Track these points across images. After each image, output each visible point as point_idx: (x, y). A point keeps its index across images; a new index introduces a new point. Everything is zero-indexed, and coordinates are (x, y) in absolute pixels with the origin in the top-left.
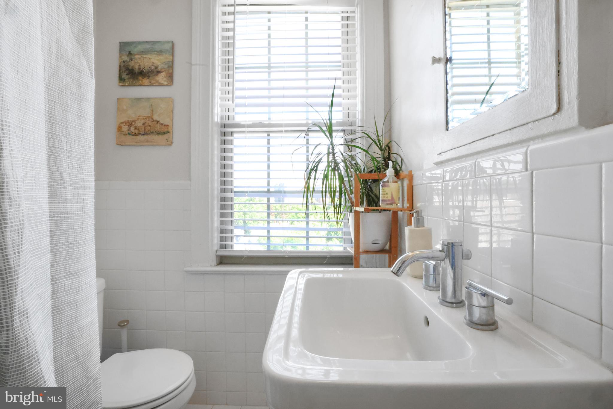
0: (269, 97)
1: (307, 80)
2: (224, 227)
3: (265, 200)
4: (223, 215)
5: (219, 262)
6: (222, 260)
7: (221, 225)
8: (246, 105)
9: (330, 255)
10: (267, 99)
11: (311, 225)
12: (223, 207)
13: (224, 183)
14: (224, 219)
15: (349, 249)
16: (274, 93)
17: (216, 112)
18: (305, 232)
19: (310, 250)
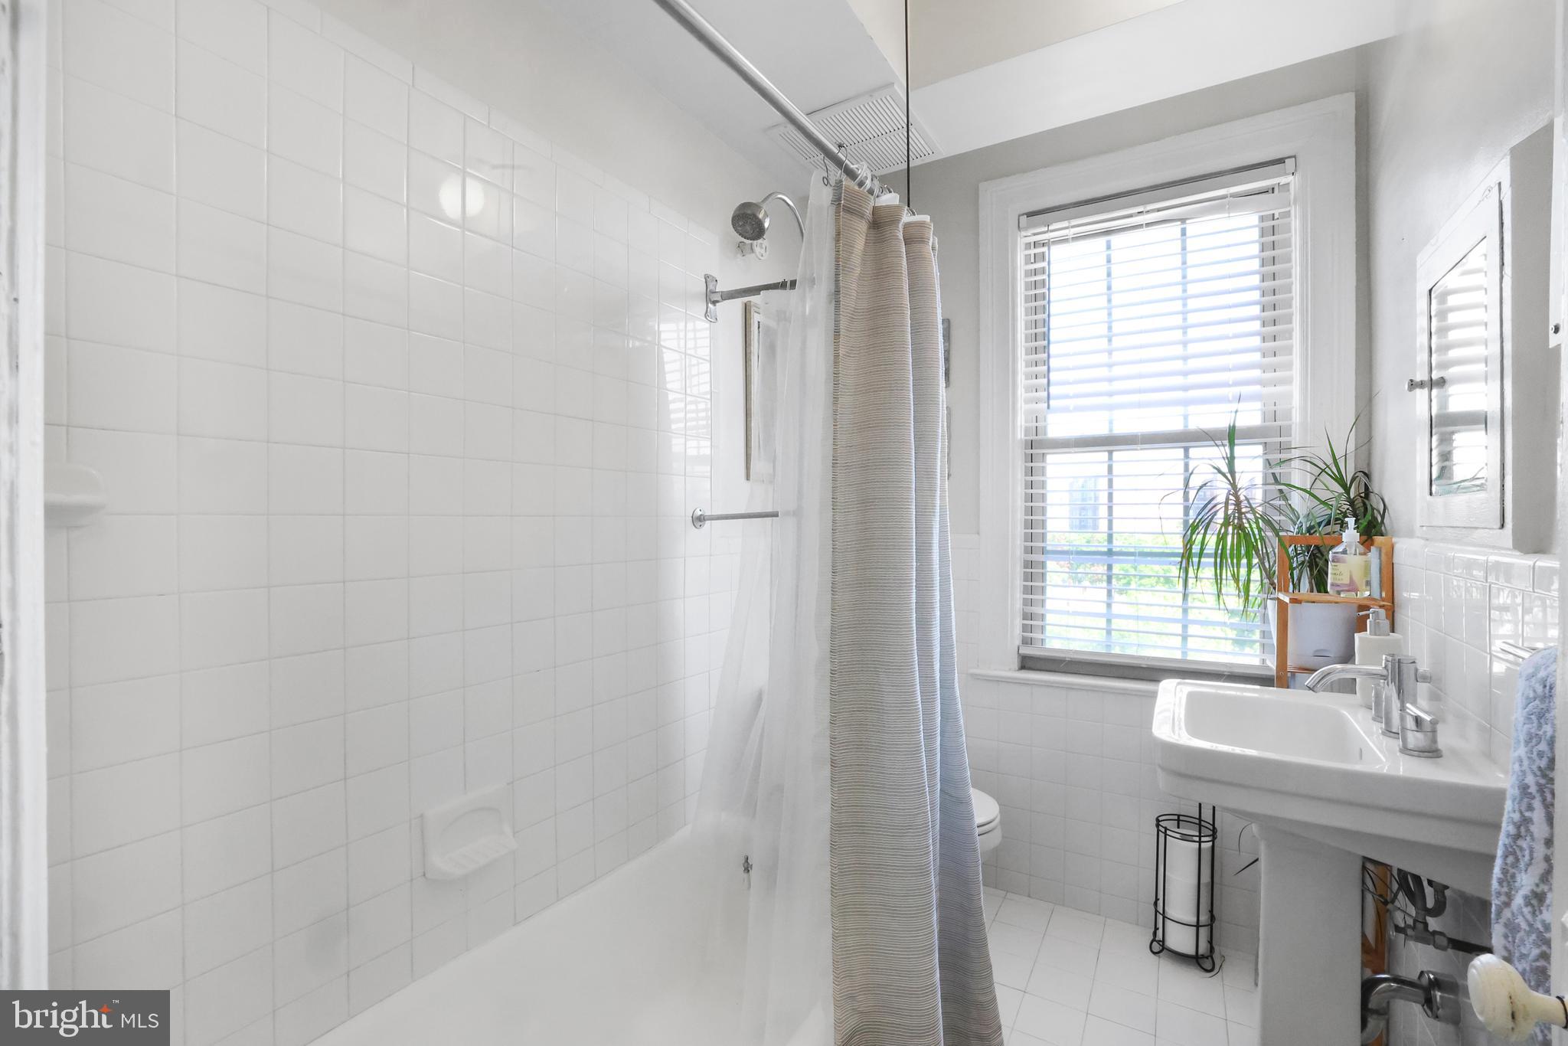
0: (1110, 394)
1: (1185, 358)
2: (1029, 609)
3: (1102, 569)
4: (1028, 590)
5: (1020, 665)
6: (1027, 663)
7: (1024, 605)
8: (1071, 409)
9: (1231, 670)
10: (1106, 383)
11: (1193, 615)
12: (1029, 577)
13: (1031, 537)
14: (1030, 597)
15: (1269, 663)
16: (1117, 386)
17: (1019, 424)
18: (1180, 625)
19: (1189, 658)
